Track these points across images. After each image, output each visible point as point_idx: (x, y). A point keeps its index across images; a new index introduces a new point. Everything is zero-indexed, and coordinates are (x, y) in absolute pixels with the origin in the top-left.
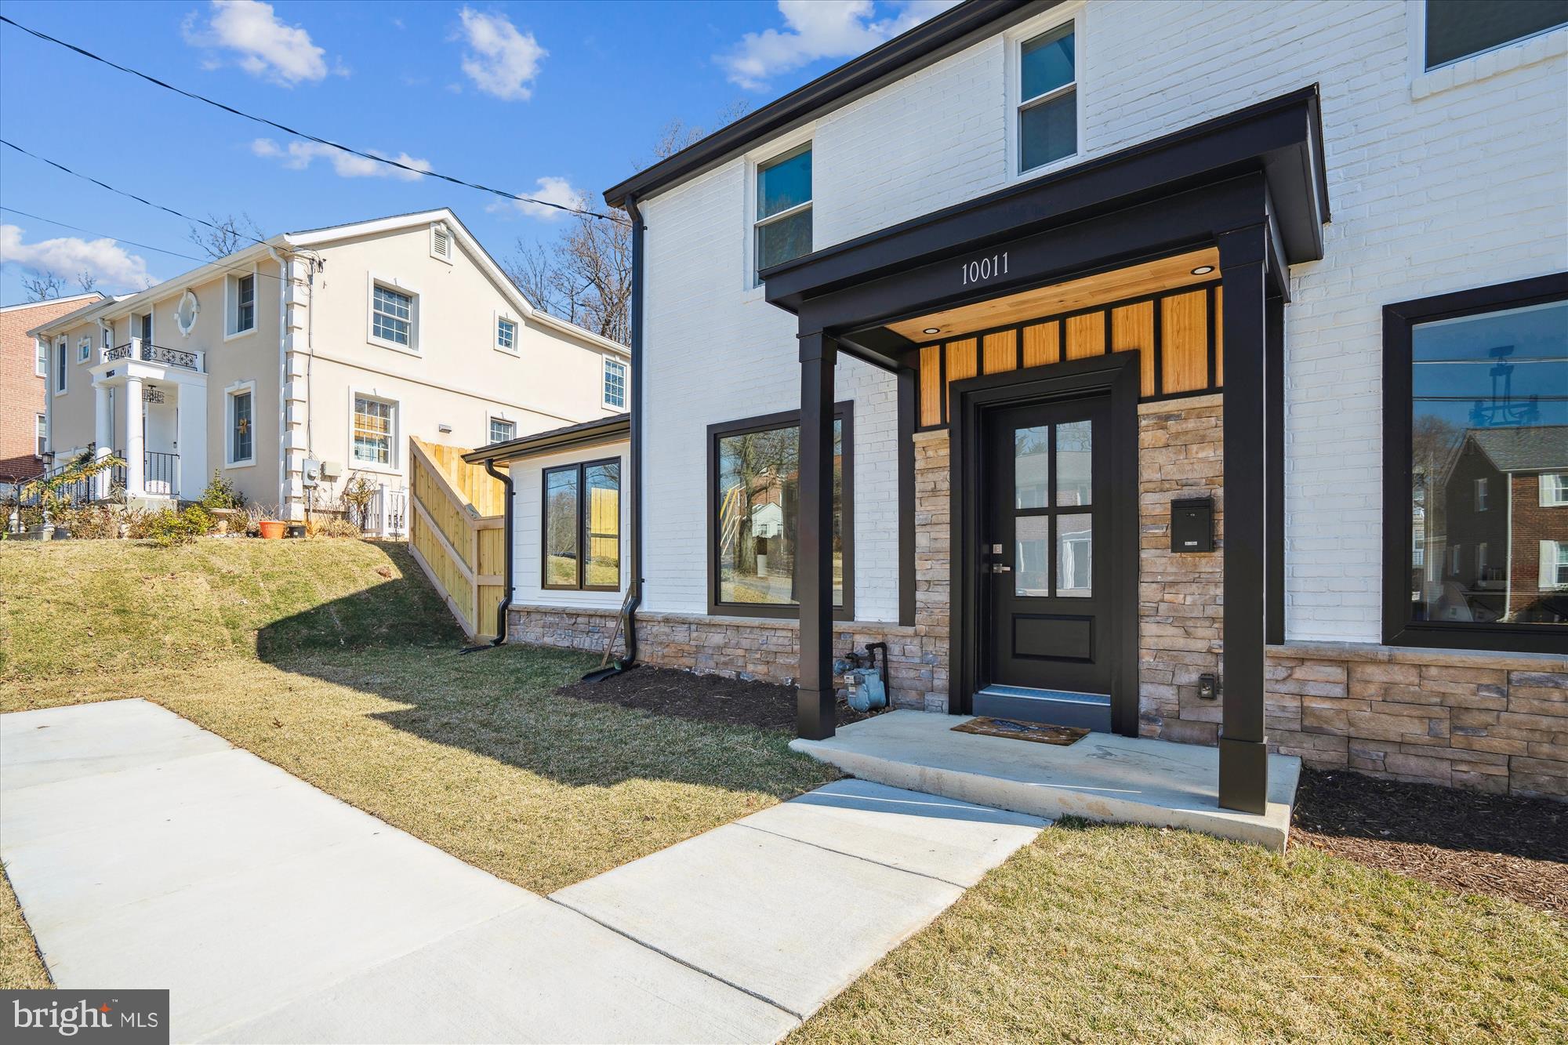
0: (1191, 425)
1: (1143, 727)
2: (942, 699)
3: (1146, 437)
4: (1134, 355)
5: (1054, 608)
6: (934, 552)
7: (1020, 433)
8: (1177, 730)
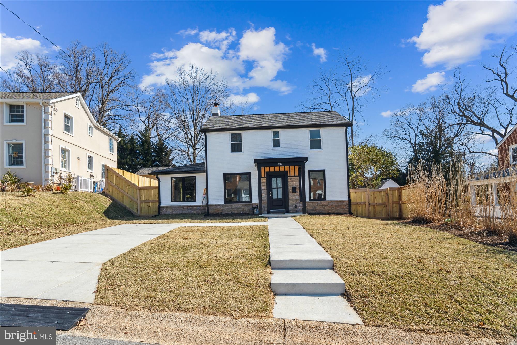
0: (293, 179)
1: (290, 212)
2: (266, 212)
3: (289, 180)
4: (287, 171)
5: (278, 200)
6: (264, 193)
7: (273, 178)
8: (293, 211)
